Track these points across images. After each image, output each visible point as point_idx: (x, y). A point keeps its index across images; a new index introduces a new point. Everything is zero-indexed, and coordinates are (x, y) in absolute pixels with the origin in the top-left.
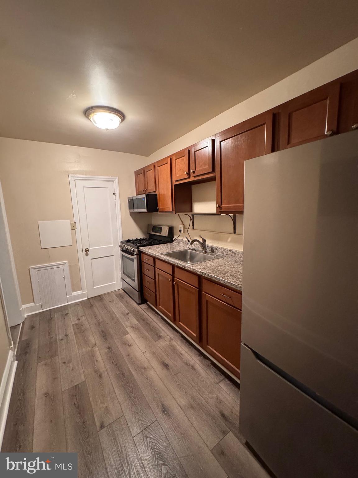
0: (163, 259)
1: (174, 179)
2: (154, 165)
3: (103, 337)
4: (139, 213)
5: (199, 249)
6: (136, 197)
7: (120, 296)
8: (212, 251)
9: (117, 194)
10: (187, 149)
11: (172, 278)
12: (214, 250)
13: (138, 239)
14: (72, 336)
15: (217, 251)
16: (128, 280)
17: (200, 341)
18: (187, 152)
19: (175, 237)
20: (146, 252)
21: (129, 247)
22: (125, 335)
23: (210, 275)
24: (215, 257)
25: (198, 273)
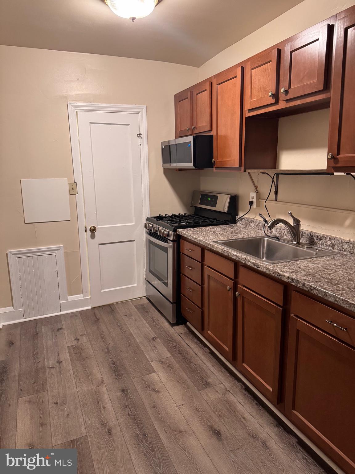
0: (219, 251)
1: (247, 106)
2: (210, 82)
3: (115, 371)
4: (180, 170)
5: (285, 237)
6: (175, 142)
7: (142, 309)
8: (312, 241)
9: (144, 136)
10: (275, 48)
11: (232, 285)
12: (316, 241)
13: (176, 216)
14: (67, 364)
15: (320, 242)
16: (156, 282)
17: (280, 401)
18: (275, 52)
19: (241, 214)
20: (190, 238)
21: (161, 228)
22: (150, 373)
23: (308, 285)
24: (316, 254)
25: (284, 279)
